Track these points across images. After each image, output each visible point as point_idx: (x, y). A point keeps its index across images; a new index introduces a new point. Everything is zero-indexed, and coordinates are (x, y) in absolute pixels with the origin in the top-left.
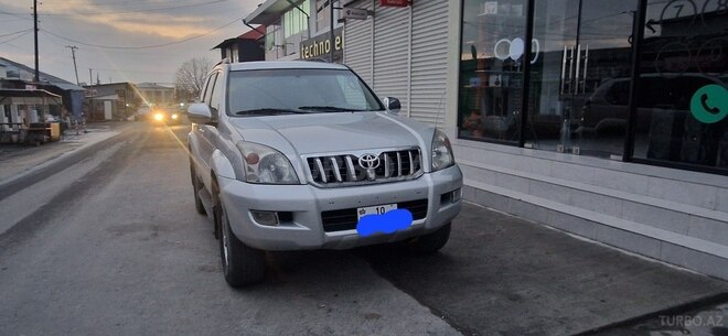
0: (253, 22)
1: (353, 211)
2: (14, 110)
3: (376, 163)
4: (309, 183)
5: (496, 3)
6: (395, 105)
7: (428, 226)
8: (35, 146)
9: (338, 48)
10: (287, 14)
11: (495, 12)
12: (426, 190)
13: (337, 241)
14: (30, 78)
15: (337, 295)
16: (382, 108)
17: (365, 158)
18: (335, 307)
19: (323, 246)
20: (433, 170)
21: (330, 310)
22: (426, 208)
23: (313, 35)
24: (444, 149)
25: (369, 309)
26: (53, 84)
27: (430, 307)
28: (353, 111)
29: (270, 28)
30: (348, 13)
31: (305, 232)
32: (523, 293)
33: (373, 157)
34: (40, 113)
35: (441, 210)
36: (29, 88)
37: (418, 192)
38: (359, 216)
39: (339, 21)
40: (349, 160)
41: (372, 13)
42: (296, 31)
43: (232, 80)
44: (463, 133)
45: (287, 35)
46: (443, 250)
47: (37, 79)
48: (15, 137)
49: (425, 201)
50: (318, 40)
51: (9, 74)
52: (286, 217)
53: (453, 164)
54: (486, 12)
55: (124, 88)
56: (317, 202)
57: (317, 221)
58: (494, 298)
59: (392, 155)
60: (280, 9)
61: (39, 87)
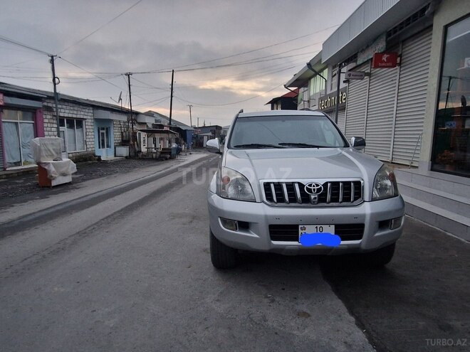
0: (291, 86)
1: (296, 227)
2: (158, 141)
3: (319, 190)
4: (263, 202)
6: (360, 143)
7: (363, 247)
8: (163, 160)
9: (344, 101)
10: (312, 80)
12: (364, 216)
13: (282, 249)
14: (166, 123)
15: (284, 289)
16: (347, 145)
17: (310, 185)
18: (277, 299)
19: (270, 250)
20: (373, 199)
21: (273, 301)
22: (362, 231)
23: (329, 92)
24: (389, 183)
25: (303, 307)
26: (178, 126)
27: (357, 318)
28: (318, 147)
30: (349, 75)
31: (256, 239)
32: (457, 324)
33: (317, 185)
34: (170, 142)
35: (377, 234)
36: (165, 129)
37: (356, 217)
38: (300, 231)
39: (344, 82)
40: (297, 186)
41: (369, 75)
42: (318, 91)
43: (237, 123)
44: (436, 167)
45: (312, 94)
46: (389, 266)
47: (170, 124)
48: (154, 155)
49: (362, 226)
50: (330, 96)
51: (156, 121)
52: (244, 226)
53: (396, 195)
54: (466, 66)
55: (215, 128)
56: (266, 217)
57: (265, 232)
58: (422, 323)
59: (335, 185)
60: (309, 76)
61: (171, 128)
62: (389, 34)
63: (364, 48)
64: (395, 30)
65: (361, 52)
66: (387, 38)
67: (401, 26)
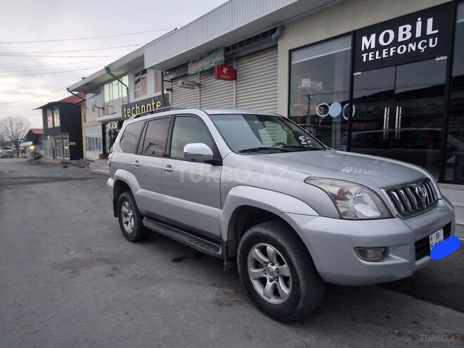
0: (76, 89)
4: (397, 216)
5: (309, 80)
10: (106, 86)
11: (309, 86)
17: (418, 188)
22: (450, 230)
23: (132, 100)
29: (89, 96)
30: (183, 84)
38: (430, 242)
39: (168, 90)
41: (199, 85)
42: (116, 97)
45: (107, 100)
50: (139, 104)
54: (303, 86)
60: (103, 81)
62: (227, 49)
63: (197, 59)
64: (234, 47)
65: (193, 62)
66: (225, 53)
67: (241, 44)
